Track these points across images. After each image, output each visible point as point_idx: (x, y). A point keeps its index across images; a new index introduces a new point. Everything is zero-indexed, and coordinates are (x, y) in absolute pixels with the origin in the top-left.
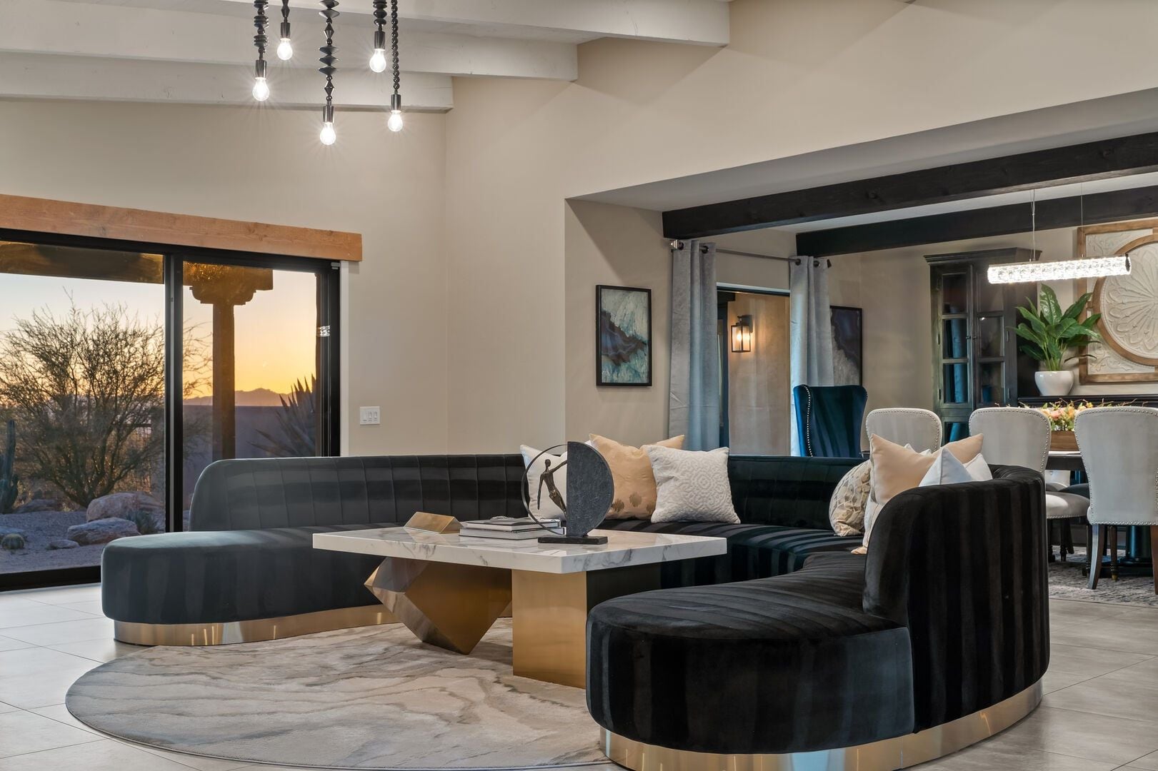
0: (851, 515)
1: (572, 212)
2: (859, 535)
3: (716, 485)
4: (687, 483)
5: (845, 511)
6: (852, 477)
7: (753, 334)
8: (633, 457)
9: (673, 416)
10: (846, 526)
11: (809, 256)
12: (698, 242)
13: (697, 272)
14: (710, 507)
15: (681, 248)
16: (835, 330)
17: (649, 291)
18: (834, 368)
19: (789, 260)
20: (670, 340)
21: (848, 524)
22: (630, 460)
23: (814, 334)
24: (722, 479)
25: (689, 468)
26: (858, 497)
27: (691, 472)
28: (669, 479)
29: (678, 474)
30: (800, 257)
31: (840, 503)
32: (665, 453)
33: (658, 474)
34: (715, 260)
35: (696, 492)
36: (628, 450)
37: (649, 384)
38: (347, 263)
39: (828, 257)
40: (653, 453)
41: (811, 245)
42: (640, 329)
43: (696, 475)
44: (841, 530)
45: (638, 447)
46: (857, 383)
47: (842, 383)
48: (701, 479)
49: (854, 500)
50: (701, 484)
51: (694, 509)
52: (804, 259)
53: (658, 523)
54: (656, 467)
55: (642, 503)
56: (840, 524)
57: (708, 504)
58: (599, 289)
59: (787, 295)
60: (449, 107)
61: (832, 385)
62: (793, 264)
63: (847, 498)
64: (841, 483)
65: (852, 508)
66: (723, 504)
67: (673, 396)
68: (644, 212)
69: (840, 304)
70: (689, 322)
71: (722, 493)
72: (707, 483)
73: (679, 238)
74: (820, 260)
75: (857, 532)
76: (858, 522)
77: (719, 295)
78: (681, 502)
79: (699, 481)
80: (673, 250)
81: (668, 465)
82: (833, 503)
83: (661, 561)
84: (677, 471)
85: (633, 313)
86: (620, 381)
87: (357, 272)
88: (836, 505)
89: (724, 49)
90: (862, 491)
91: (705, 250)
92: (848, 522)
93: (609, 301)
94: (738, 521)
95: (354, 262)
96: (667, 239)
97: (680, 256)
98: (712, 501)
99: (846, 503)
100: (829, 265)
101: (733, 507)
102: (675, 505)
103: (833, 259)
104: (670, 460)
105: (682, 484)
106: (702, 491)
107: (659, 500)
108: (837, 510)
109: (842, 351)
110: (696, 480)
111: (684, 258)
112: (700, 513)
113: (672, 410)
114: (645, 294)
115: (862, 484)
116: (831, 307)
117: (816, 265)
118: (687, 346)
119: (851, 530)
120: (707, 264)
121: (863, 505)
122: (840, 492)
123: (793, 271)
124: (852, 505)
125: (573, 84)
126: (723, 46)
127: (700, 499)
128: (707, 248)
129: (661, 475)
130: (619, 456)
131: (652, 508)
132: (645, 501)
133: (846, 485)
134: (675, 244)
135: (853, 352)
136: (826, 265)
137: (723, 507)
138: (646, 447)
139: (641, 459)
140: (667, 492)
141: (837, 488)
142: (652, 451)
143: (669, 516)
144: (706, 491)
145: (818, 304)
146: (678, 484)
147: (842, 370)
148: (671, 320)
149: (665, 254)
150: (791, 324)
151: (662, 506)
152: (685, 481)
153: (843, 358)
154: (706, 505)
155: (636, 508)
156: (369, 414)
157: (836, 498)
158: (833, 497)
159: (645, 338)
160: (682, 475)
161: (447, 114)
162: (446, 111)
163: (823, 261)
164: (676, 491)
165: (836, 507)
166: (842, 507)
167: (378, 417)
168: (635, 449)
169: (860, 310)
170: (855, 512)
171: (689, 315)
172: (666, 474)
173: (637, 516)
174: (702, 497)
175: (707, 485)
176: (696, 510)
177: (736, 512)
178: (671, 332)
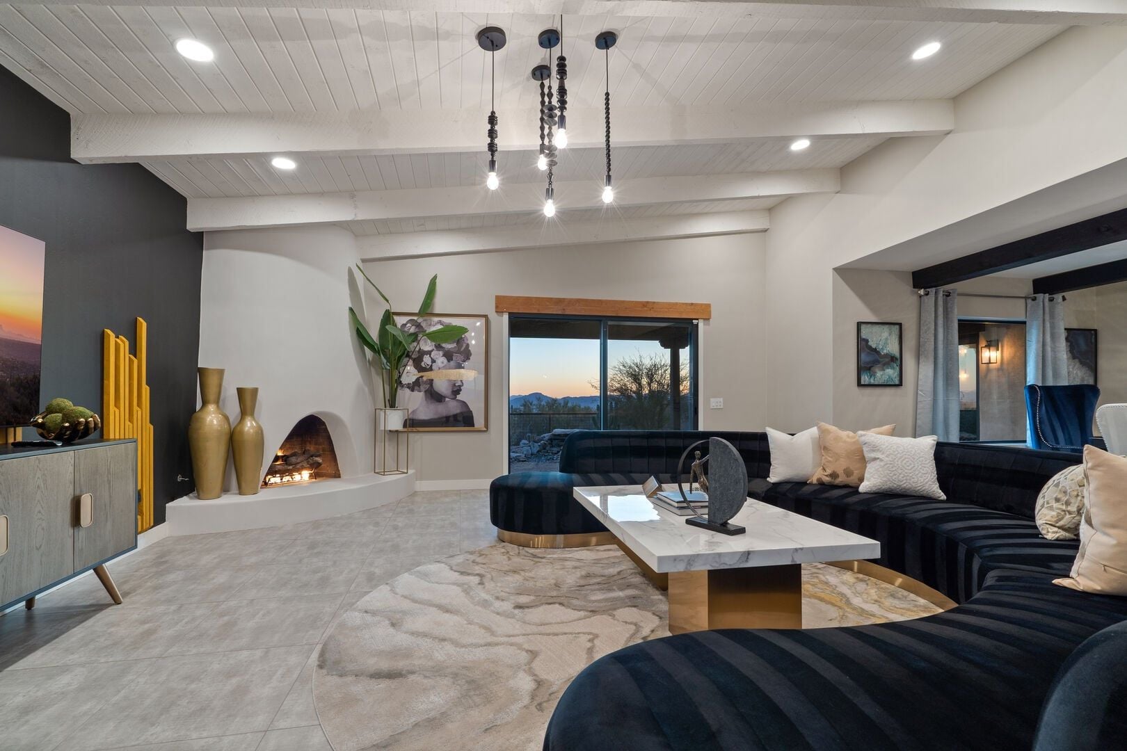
0: (1062, 518)
1: (839, 277)
2: (1073, 540)
3: (920, 467)
4: (891, 464)
5: (1054, 513)
6: (1068, 477)
7: (999, 352)
8: (848, 440)
9: (920, 406)
10: (1056, 529)
11: (1045, 293)
12: (942, 290)
13: (941, 310)
14: (914, 485)
15: (927, 294)
16: (1070, 346)
17: (900, 325)
18: (1068, 373)
19: (1026, 298)
20: (918, 356)
21: (1059, 528)
22: (845, 442)
23: (1049, 349)
24: (927, 462)
25: (894, 452)
26: (1073, 500)
27: (895, 455)
28: (875, 459)
29: (883, 456)
30: (1035, 295)
31: (1048, 503)
32: (872, 438)
33: (868, 455)
34: (956, 301)
35: (900, 471)
36: (845, 435)
37: (900, 384)
38: (702, 320)
39: (1063, 294)
40: (863, 438)
41: (1048, 286)
42: (893, 348)
43: (900, 458)
44: (1048, 532)
45: (855, 432)
46: (1091, 382)
47: (1077, 382)
48: (905, 461)
49: (1067, 503)
50: (905, 466)
51: (898, 485)
52: (1040, 296)
53: (865, 493)
54: (865, 449)
55: (855, 474)
56: (1048, 526)
57: (911, 482)
58: (859, 324)
59: (1024, 323)
60: (767, 227)
61: (1067, 384)
62: (1029, 301)
63: (1057, 500)
64: (1050, 482)
65: (1064, 511)
66: (927, 483)
67: (920, 392)
68: (897, 273)
69: (1075, 326)
70: (933, 343)
71: (926, 474)
72: (911, 464)
73: (925, 288)
74: (1055, 296)
75: (1072, 536)
76: (1073, 526)
77: (960, 325)
78: (885, 479)
79: (903, 464)
80: (921, 296)
81: (875, 448)
82: (1040, 501)
83: (789, 563)
84: (883, 454)
85: (887, 339)
86: (876, 383)
87: (709, 325)
88: (1043, 504)
89: (949, 135)
90: (1078, 495)
91: (948, 295)
92: (1057, 525)
93: (865, 332)
94: (944, 497)
95: (707, 319)
96: (916, 290)
97: (926, 300)
98: (916, 479)
99: (1055, 505)
100: (1064, 299)
101: (938, 485)
102: (879, 480)
103: (1067, 294)
104: (877, 445)
105: (887, 464)
106: (906, 471)
107: (866, 475)
108: (1044, 511)
109: (1077, 360)
110: (899, 462)
111: (930, 301)
112: (904, 488)
113: (920, 401)
114: (897, 327)
115: (1078, 488)
116: (1065, 329)
117: (1051, 300)
118: (932, 359)
119: (1062, 534)
120: (949, 304)
121: (1080, 509)
122: (1048, 492)
123: (1029, 306)
124: (1064, 507)
125: (838, 194)
126: (948, 133)
127: (903, 477)
128: (950, 293)
129: (869, 455)
130: (837, 439)
131: (861, 480)
132: (856, 474)
133: (1057, 485)
134: (922, 292)
135: (1088, 361)
136: (1060, 299)
137: (928, 485)
138: (860, 432)
139: (854, 442)
140: (873, 469)
141: (1046, 487)
142: (861, 436)
143: (874, 489)
144: (910, 471)
145: (1053, 327)
146: (882, 464)
147: (1076, 373)
148: (919, 342)
149: (914, 299)
150: (1027, 342)
151: (868, 480)
152: (889, 462)
153: (1078, 365)
154: (909, 483)
155: (849, 479)
156: (716, 402)
157: (1044, 497)
158: (1041, 495)
159: (898, 355)
160: (887, 457)
161: (766, 233)
162: (765, 231)
163: (1058, 297)
164: (880, 469)
165: (1042, 506)
166: (1051, 508)
167: (722, 404)
168: (851, 434)
169: (1095, 331)
170: (1068, 516)
171: (933, 338)
172: (873, 455)
173: (850, 485)
174: (905, 476)
175: (911, 467)
176: (900, 486)
177: (941, 489)
178: (919, 351)
